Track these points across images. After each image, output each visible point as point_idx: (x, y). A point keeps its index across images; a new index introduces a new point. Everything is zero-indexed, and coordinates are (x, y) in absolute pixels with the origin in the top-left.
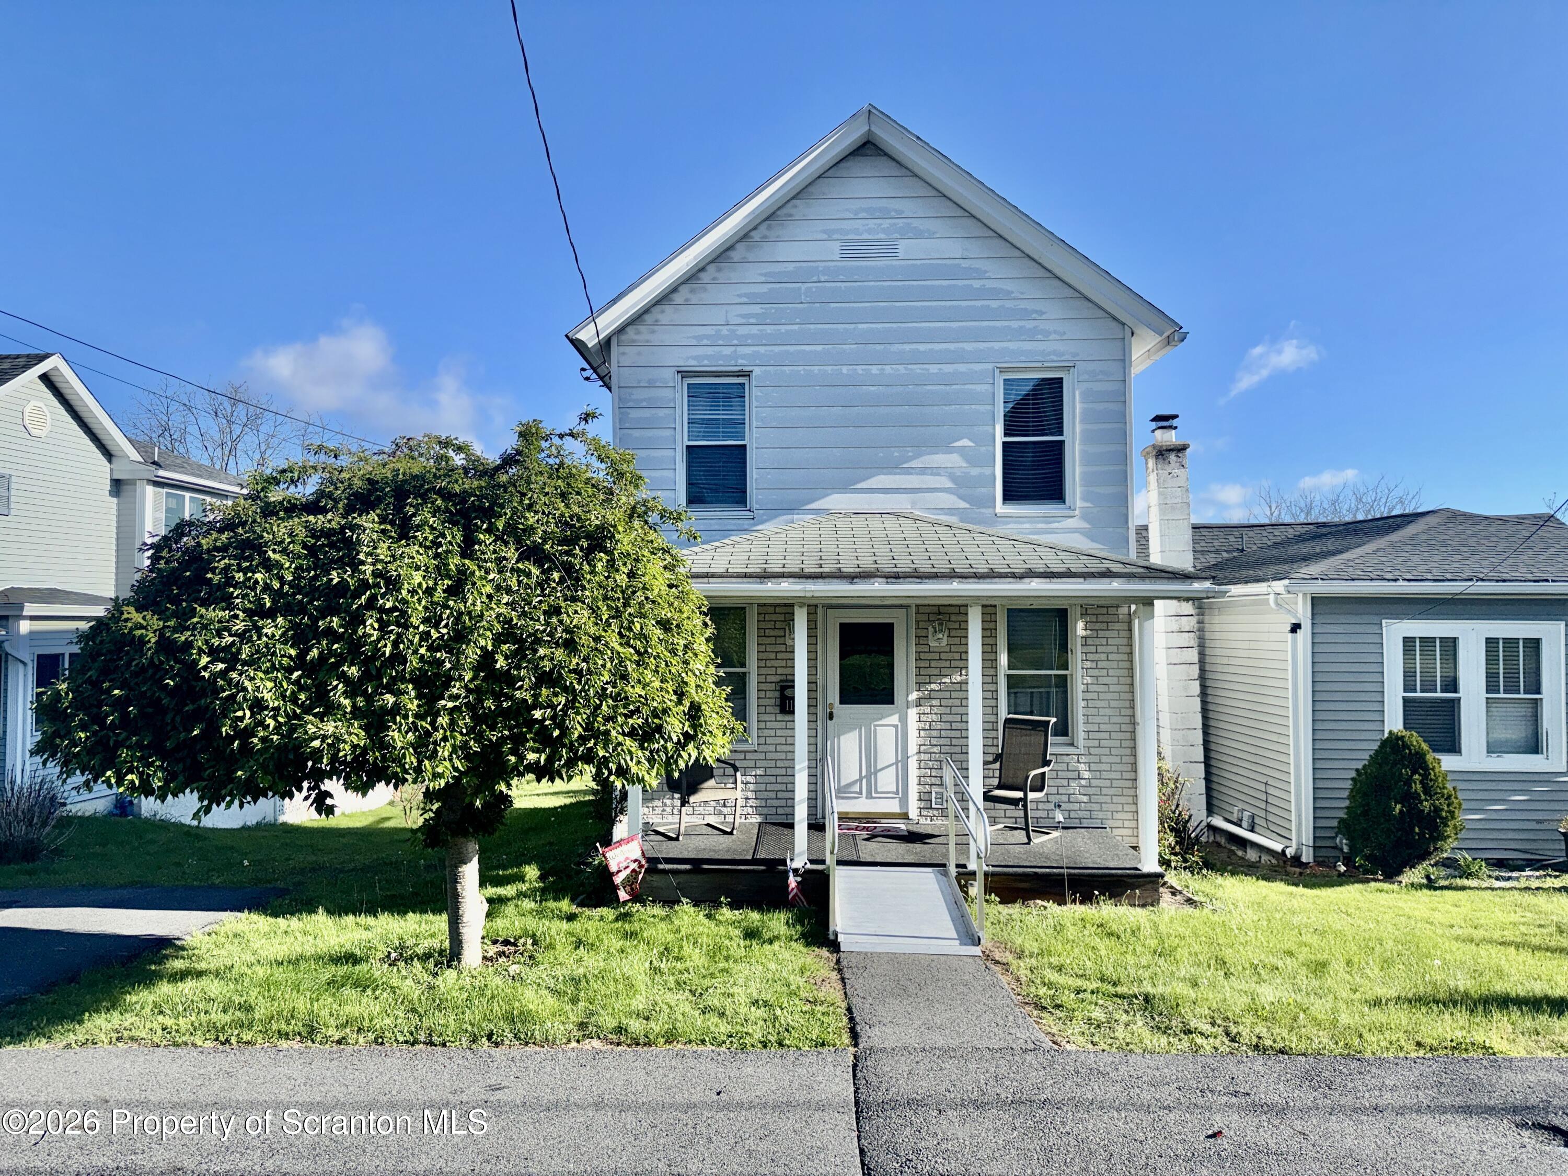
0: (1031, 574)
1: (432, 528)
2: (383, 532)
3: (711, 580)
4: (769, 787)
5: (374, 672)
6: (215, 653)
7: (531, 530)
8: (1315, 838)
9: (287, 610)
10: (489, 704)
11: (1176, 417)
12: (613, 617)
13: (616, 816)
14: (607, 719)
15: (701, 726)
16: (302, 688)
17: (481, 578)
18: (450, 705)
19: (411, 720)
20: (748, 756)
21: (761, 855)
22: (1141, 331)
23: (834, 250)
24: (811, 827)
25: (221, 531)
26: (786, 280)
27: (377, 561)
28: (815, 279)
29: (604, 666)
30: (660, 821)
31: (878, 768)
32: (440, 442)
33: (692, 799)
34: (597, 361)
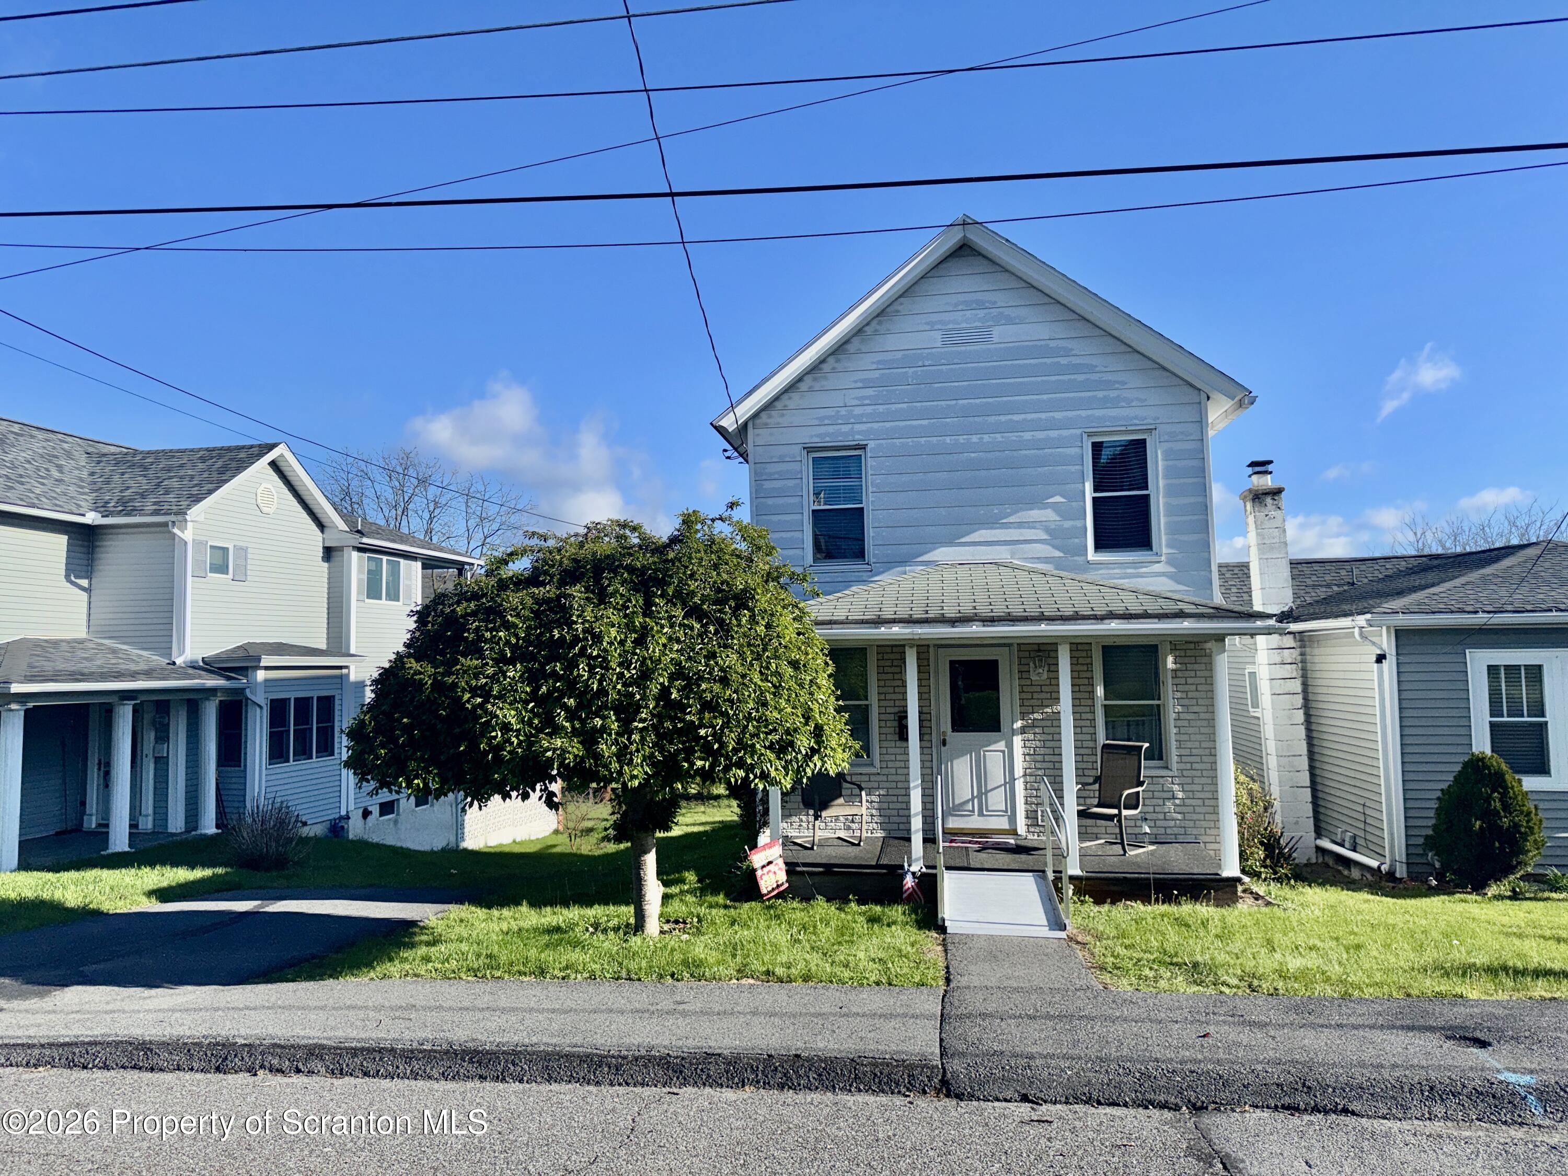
0: (1111, 615)
1: (622, 595)
2: (587, 599)
3: (834, 626)
4: (891, 806)
5: (585, 703)
6: (474, 691)
7: (692, 594)
8: (1407, 855)
9: (523, 658)
10: (667, 724)
11: (1270, 462)
12: (755, 660)
13: (760, 828)
14: (752, 736)
15: (823, 742)
16: (536, 715)
17: (658, 632)
18: (641, 725)
19: (614, 736)
20: (872, 778)
21: (885, 861)
22: (1216, 396)
23: (937, 338)
24: (925, 840)
25: (468, 600)
26: (895, 366)
27: (585, 621)
28: (920, 363)
29: (749, 696)
30: (797, 834)
31: (989, 788)
32: (619, 525)
33: (824, 814)
34: (737, 443)
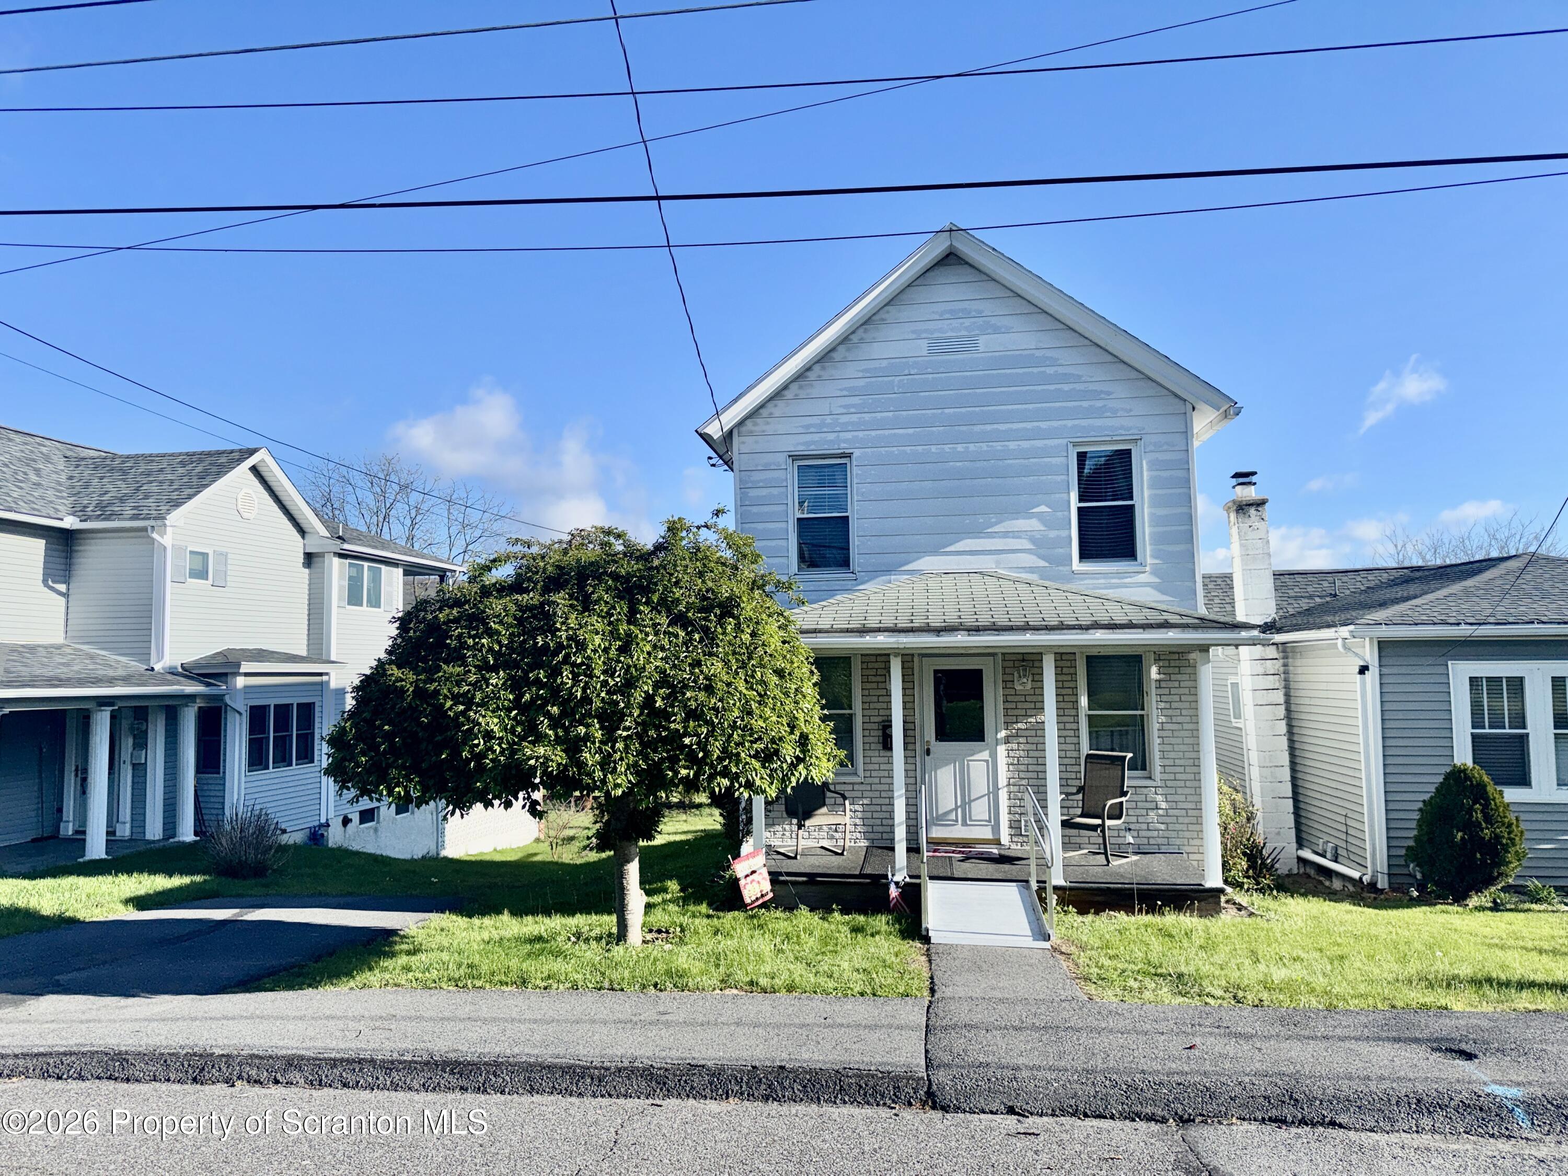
0: (1096, 626)
1: (606, 603)
2: (571, 606)
3: (819, 635)
4: (875, 815)
5: (569, 711)
6: (456, 698)
7: (677, 601)
8: (1389, 866)
9: (506, 666)
10: (652, 733)
11: (1254, 473)
12: (740, 668)
13: (743, 837)
14: (737, 745)
15: (809, 751)
16: (518, 723)
17: (642, 639)
18: (625, 734)
19: (597, 745)
20: (856, 787)
21: (868, 871)
22: (1200, 406)
23: (922, 347)
24: (909, 850)
25: (451, 607)
26: (880, 374)
27: (569, 628)
28: (906, 372)
29: (734, 705)
30: (781, 844)
31: (972, 798)
32: (603, 532)
33: (807, 823)
34: (722, 451)
